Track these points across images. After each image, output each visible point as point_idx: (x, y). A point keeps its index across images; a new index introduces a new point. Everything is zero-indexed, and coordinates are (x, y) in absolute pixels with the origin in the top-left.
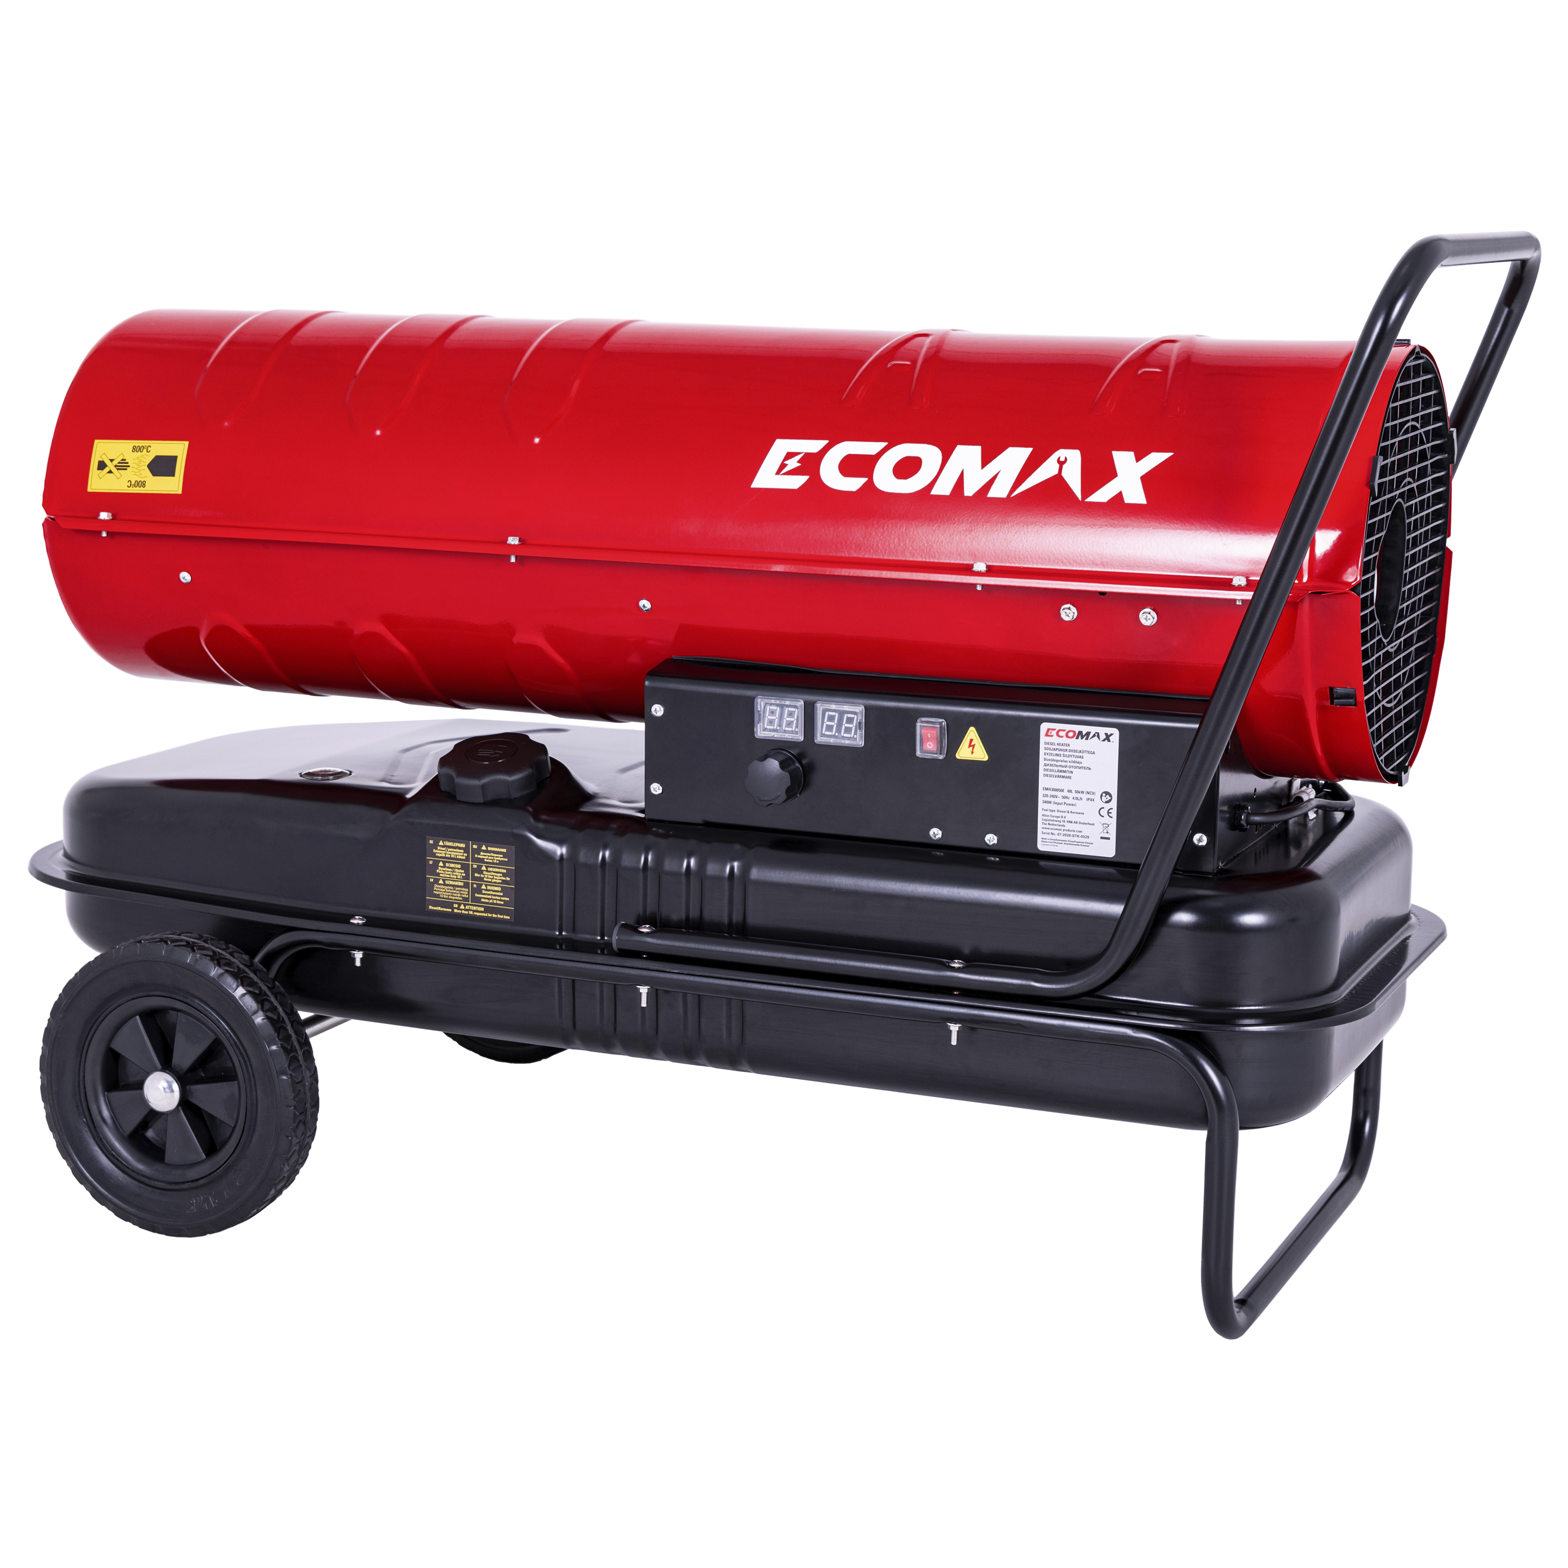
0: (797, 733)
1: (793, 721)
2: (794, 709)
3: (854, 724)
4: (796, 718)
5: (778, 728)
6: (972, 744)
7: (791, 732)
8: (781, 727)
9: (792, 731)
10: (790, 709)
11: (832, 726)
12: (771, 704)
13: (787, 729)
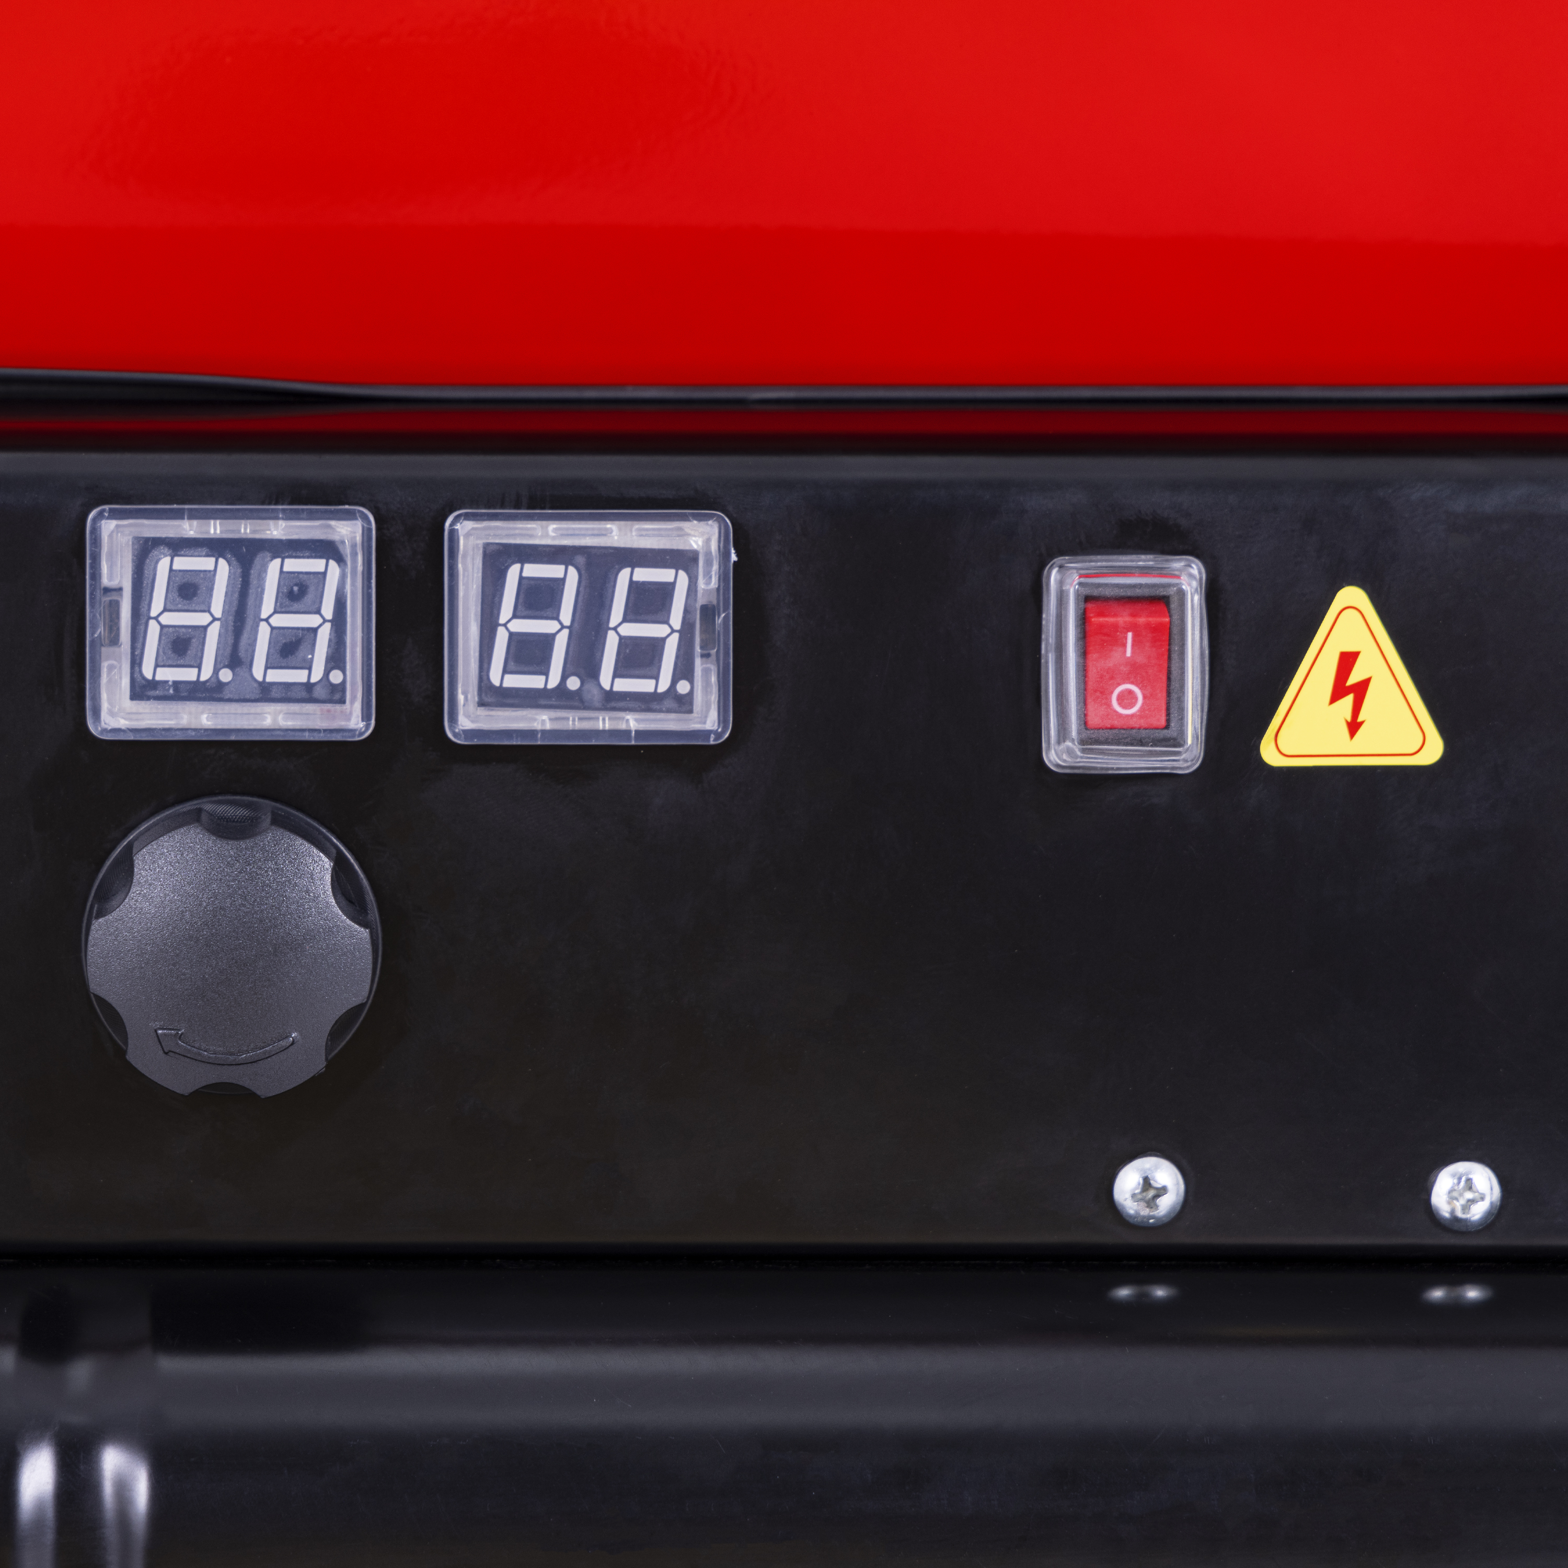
0: (336, 694)
1: (314, 631)
2: (316, 565)
3: (676, 619)
4: (328, 610)
5: (226, 675)
6: (1353, 679)
7: (304, 694)
8: (241, 671)
9: (309, 686)
10: (294, 565)
11: (547, 641)
12: (179, 546)
13: (275, 676)
